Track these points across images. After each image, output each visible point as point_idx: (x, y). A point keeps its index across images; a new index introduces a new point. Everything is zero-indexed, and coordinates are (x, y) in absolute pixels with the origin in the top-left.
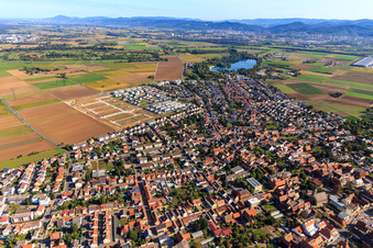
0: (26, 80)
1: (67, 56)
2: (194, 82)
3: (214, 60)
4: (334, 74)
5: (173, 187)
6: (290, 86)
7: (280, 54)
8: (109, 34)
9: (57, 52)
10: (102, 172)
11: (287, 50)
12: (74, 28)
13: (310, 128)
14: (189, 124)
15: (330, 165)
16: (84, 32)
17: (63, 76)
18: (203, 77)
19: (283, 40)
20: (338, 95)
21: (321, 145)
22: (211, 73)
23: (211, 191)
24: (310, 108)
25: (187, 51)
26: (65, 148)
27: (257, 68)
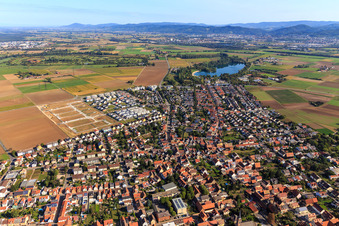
0: (14, 85)
1: (64, 61)
2: (170, 88)
3: (201, 64)
4: (324, 80)
5: (94, 203)
6: (269, 93)
7: (273, 58)
8: (113, 40)
9: (57, 57)
10: (32, 182)
11: (283, 54)
12: (84, 35)
13: (271, 142)
14: (143, 133)
15: (276, 186)
16: (91, 38)
17: (49, 81)
18: (181, 82)
19: (283, 43)
20: (319, 103)
21: (276, 161)
22: (192, 78)
23: (130, 211)
24: (281, 117)
25: (178, 56)
26: (11, 154)
27: (241, 74)
